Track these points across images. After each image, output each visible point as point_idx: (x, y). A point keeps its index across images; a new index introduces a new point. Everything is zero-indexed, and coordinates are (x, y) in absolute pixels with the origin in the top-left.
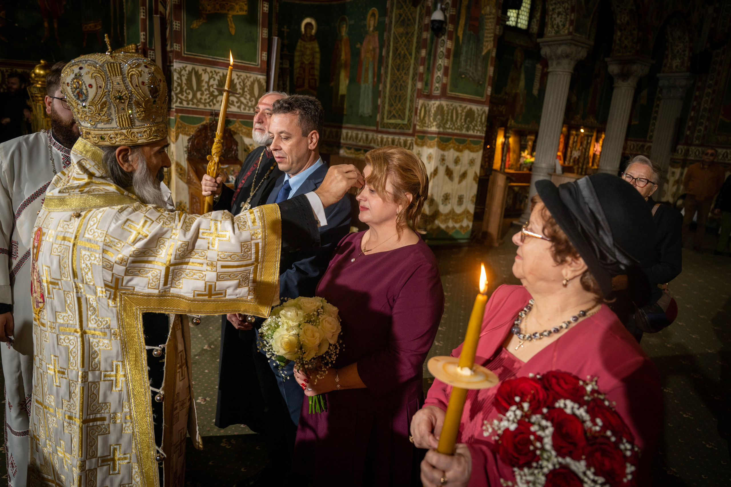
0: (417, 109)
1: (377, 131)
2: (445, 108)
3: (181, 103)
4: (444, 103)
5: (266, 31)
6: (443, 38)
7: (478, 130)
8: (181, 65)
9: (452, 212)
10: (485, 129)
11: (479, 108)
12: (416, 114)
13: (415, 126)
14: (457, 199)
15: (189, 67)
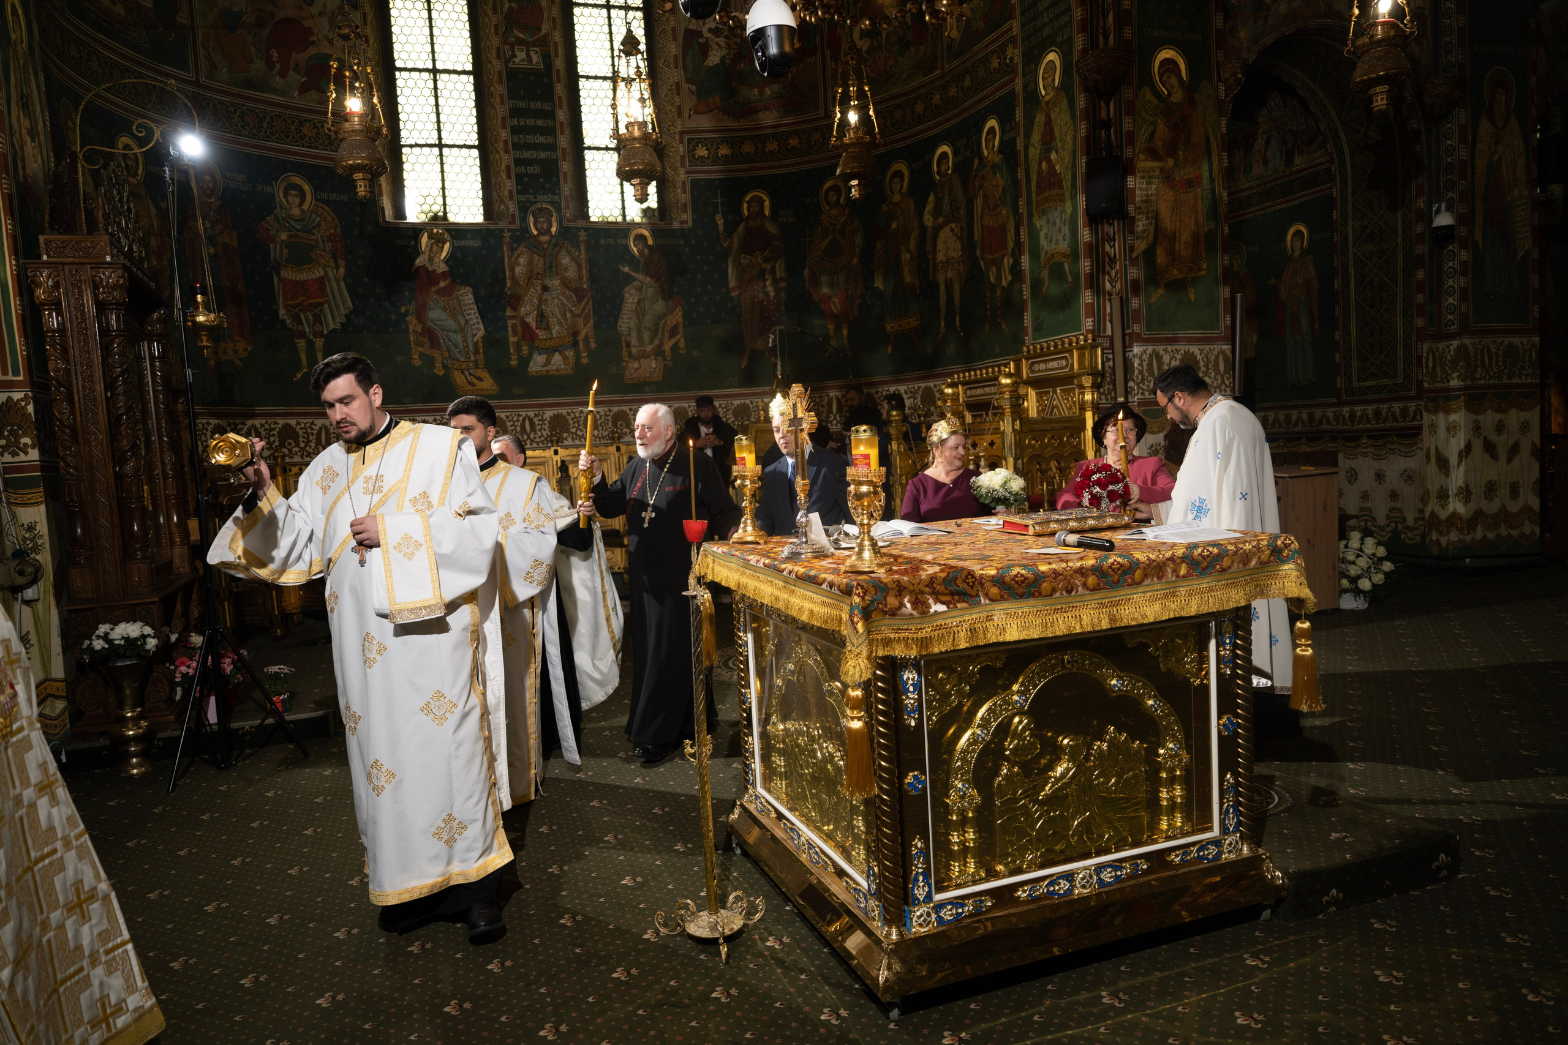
0: (1420, 358)
1: (1340, 403)
2: (1470, 349)
3: (1143, 394)
4: (1467, 342)
5: (1227, 289)
6: (1451, 247)
7: (1526, 376)
8: (1142, 349)
9: (1503, 510)
10: (1538, 372)
11: (1524, 340)
12: (1420, 365)
13: (1420, 383)
14: (1508, 490)
15: (1150, 349)
